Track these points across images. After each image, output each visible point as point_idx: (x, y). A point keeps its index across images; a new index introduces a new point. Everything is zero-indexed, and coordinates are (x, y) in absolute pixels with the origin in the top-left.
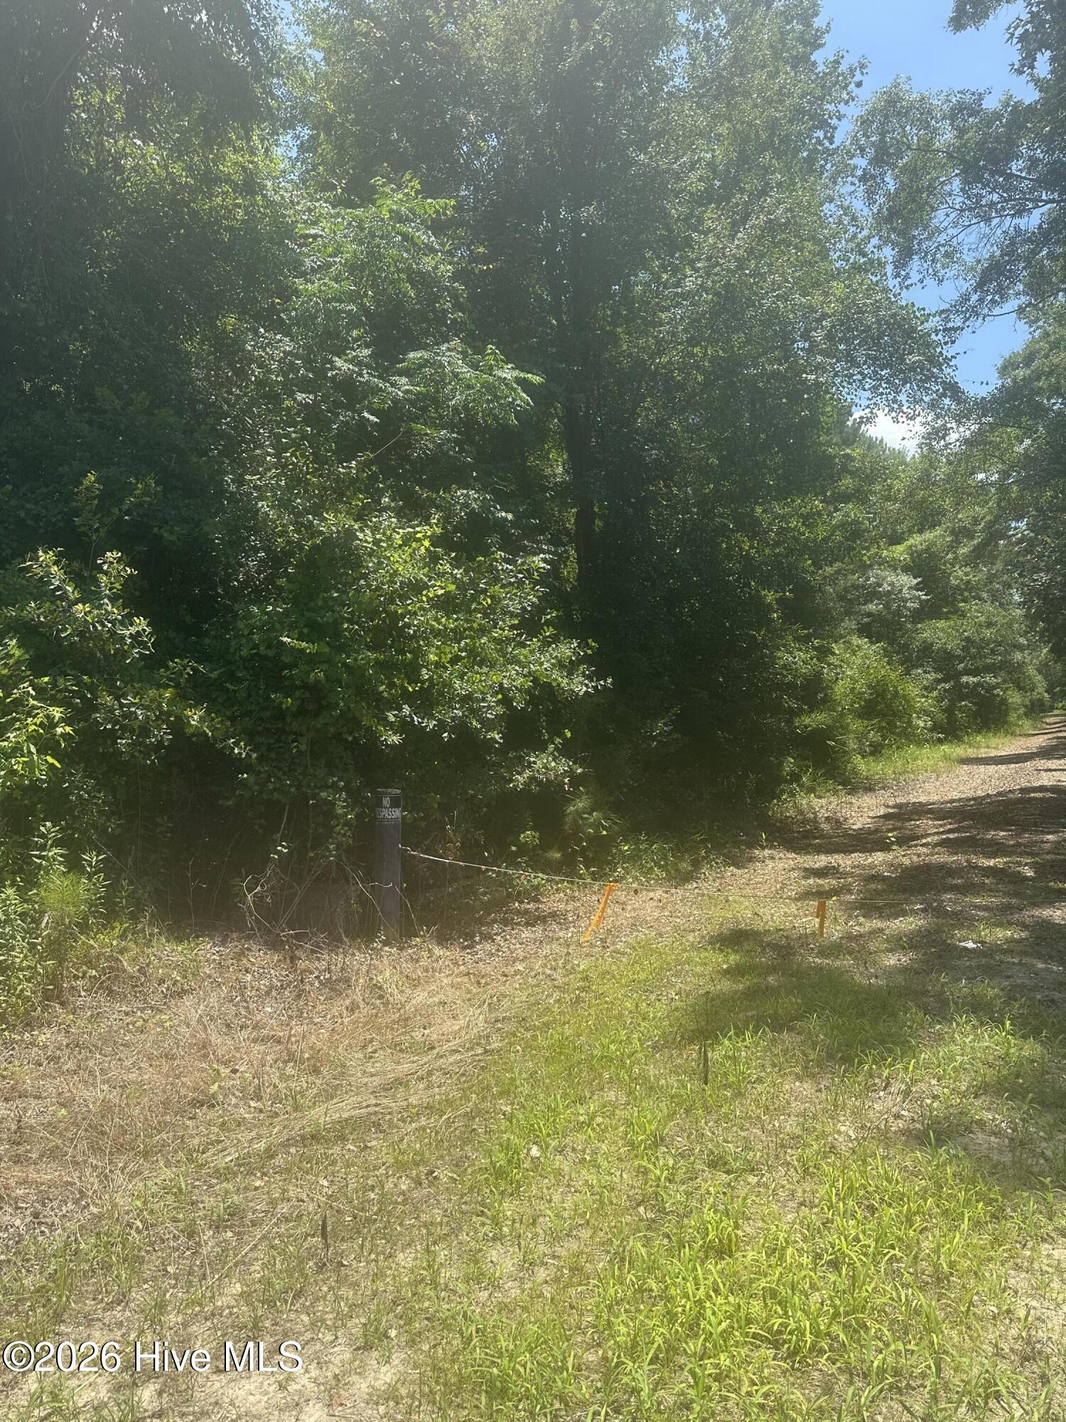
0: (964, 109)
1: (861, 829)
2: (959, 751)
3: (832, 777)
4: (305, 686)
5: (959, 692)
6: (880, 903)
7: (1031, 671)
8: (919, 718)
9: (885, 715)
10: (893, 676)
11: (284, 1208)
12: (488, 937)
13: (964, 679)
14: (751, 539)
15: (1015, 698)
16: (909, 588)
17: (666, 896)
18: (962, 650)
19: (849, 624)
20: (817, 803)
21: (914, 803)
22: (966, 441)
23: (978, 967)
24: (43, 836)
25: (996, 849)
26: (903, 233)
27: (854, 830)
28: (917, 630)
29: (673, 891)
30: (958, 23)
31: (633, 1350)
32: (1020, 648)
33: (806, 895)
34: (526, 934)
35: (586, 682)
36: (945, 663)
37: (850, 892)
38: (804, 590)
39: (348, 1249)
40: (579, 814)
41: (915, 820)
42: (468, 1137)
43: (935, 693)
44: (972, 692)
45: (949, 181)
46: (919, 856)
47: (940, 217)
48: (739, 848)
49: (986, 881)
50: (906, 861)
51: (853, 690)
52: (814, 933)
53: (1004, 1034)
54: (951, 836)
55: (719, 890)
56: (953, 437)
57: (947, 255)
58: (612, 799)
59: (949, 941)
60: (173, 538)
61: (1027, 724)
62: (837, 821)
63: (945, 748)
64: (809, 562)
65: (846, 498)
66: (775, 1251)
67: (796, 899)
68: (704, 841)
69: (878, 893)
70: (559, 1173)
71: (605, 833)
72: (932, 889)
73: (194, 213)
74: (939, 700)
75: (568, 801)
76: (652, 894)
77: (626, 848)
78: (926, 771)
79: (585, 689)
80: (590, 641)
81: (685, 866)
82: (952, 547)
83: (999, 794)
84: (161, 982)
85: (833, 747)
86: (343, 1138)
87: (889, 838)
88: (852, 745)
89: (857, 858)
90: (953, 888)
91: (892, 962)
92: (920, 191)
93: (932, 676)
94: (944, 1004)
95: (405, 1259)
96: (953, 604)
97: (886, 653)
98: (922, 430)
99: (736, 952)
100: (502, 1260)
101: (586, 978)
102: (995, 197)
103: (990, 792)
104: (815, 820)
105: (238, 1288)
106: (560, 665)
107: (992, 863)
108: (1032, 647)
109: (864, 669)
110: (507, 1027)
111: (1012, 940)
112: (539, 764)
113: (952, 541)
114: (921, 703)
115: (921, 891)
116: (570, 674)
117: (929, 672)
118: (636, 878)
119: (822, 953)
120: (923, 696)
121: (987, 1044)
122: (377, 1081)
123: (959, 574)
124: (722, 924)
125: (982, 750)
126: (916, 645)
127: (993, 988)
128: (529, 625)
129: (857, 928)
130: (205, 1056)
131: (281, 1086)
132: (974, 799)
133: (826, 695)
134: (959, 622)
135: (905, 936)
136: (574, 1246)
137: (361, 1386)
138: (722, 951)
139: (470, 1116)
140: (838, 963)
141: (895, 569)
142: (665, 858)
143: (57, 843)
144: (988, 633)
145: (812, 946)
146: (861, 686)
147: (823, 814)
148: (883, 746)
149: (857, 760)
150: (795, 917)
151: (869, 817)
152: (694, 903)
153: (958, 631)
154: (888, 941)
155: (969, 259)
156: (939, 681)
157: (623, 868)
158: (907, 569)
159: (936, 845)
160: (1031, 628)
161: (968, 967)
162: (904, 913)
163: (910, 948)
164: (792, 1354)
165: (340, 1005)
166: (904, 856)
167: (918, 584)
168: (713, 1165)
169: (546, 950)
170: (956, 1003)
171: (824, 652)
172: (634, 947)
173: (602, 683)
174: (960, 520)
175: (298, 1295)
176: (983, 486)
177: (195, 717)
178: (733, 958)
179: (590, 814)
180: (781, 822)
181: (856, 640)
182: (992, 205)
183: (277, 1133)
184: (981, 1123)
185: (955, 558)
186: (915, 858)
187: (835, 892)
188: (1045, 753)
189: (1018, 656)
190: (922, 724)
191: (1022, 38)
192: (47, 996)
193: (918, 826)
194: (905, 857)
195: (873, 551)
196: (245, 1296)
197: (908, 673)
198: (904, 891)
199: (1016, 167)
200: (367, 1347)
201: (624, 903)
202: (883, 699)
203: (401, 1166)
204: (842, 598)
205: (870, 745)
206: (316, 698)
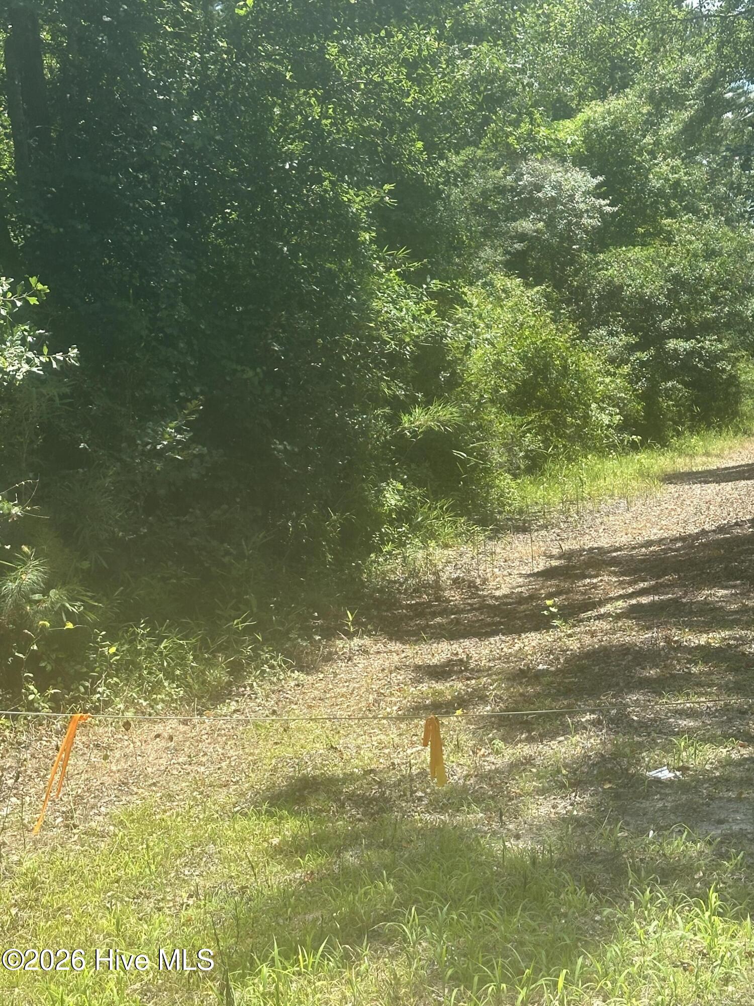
1: (505, 596)
2: (663, 462)
3: (466, 512)
5: (662, 367)
6: (529, 713)
8: (602, 409)
9: (548, 406)
10: (561, 340)
13: (672, 344)
14: (322, 101)
16: (584, 193)
17: (182, 728)
18: (668, 297)
19: (491, 253)
20: (439, 555)
21: (591, 549)
23: (675, 810)
25: (711, 617)
27: (497, 598)
28: (597, 263)
29: (196, 719)
33: (416, 710)
35: (30, 355)
36: (642, 319)
37: (483, 699)
40: (24, 596)
41: (591, 577)
43: (626, 369)
44: (683, 368)
46: (593, 634)
48: (310, 638)
49: (694, 670)
50: (573, 645)
51: (498, 363)
52: (423, 774)
53: (707, 914)
54: (644, 600)
55: (274, 712)
58: (86, 565)
59: (632, 771)
62: (472, 585)
63: (643, 458)
64: (420, 144)
65: (478, 34)
67: (400, 719)
68: (248, 630)
69: (527, 700)
71: (70, 626)
72: (609, 687)
74: (633, 379)
76: (159, 728)
77: (113, 650)
78: (612, 496)
79: (26, 367)
80: (33, 280)
81: (218, 674)
82: (651, 124)
83: (721, 529)
85: (463, 462)
87: (547, 608)
88: (497, 456)
90: (644, 684)
91: (543, 810)
93: (623, 340)
94: (619, 872)
96: (653, 220)
97: (551, 303)
99: (296, 814)
101: (34, 883)
103: (707, 527)
104: (437, 586)
107: (703, 639)
109: (514, 331)
111: (728, 763)
113: (649, 114)
114: (606, 384)
115: (593, 691)
117: (617, 334)
118: (131, 703)
119: (437, 805)
120: (608, 373)
121: (680, 933)
123: (664, 169)
124: (275, 770)
125: (699, 460)
127: (694, 842)
129: (491, 758)
132: (682, 539)
133: (453, 374)
134: (663, 250)
135: (566, 766)
138: (271, 815)
140: (460, 818)
141: (563, 160)
142: (182, 661)
144: (707, 269)
145: (420, 794)
146: (511, 359)
147: (448, 574)
148: (545, 458)
149: (505, 481)
150: (396, 747)
151: (521, 575)
152: (231, 737)
153: (660, 265)
154: (539, 777)
156: (631, 348)
157: (108, 686)
158: (580, 161)
159: (618, 617)
161: (660, 810)
162: (565, 730)
163: (572, 785)
166: (570, 636)
167: (599, 186)
170: (637, 871)
171: (448, 301)
172: (121, 822)
173: (59, 356)
174: (663, 78)
178: (291, 827)
179: (45, 593)
180: (381, 591)
181: (500, 280)
185: (657, 143)
186: (587, 640)
187: (462, 702)
190: (606, 420)
193: (595, 586)
195: (525, 127)
197: (584, 334)
198: (567, 692)
201: (109, 748)
202: (545, 379)
204: (477, 209)
205: (526, 457)
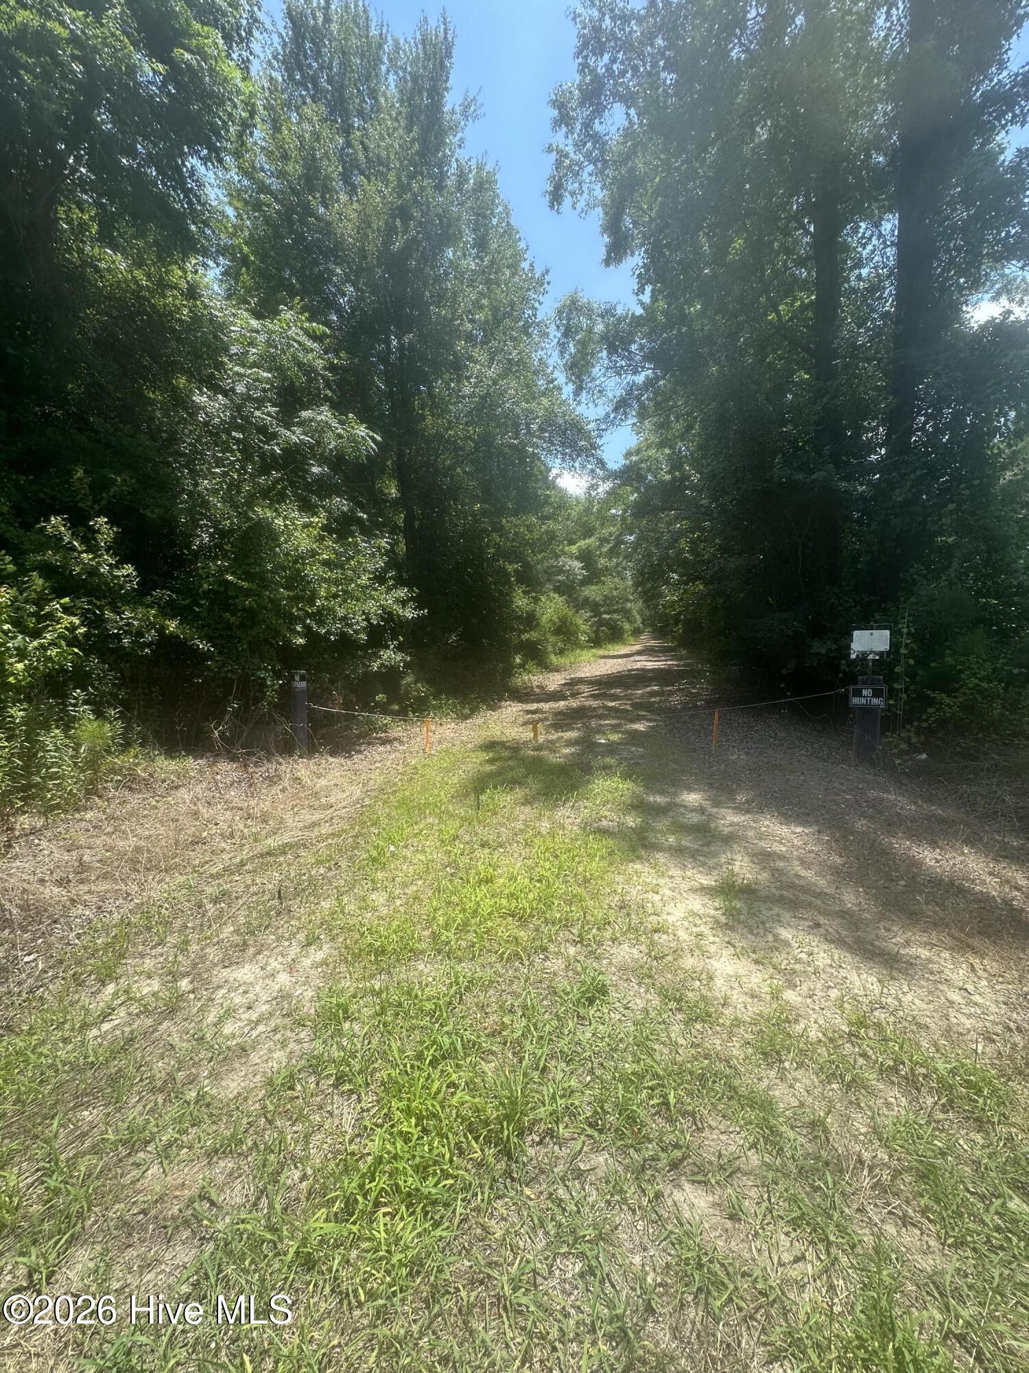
0: (608, 312)
1: (553, 691)
2: (601, 652)
3: (540, 665)
4: (244, 610)
5: (601, 623)
6: (562, 724)
7: (635, 613)
8: (582, 635)
9: (566, 634)
10: (570, 614)
11: (254, 889)
12: (360, 752)
13: (604, 616)
14: (500, 537)
15: (627, 626)
16: (578, 569)
17: (456, 726)
18: (603, 601)
19: (549, 586)
20: (532, 678)
21: (579, 677)
22: (607, 492)
23: (606, 751)
24: (75, 698)
25: (615, 698)
26: (578, 377)
27: (550, 691)
28: (582, 590)
29: (460, 724)
30: (607, 262)
31: (447, 926)
32: (630, 601)
33: (524, 724)
34: (381, 749)
35: (413, 611)
36: (595, 608)
37: (548, 720)
38: (526, 565)
39: (294, 904)
40: (408, 684)
41: (579, 685)
42: (356, 846)
43: (590, 623)
44: (607, 623)
45: (601, 351)
46: (580, 702)
47: (596, 371)
48: (494, 701)
49: (610, 713)
50: (575, 705)
51: (551, 620)
52: (531, 740)
53: (616, 778)
54: (595, 692)
55: (484, 722)
56: (601, 490)
57: (600, 391)
58: (427, 677)
59: (593, 740)
60: (154, 516)
61: (632, 639)
62: (542, 687)
63: (594, 650)
64: (530, 551)
65: (548, 518)
66: (513, 878)
68: (475, 698)
69: (561, 720)
70: (405, 858)
71: (423, 694)
72: (585, 717)
73: (153, 306)
74: (592, 626)
75: (402, 678)
76: (449, 726)
77: (435, 702)
78: (585, 662)
79: (412, 615)
80: (414, 589)
81: (466, 711)
82: (599, 548)
83: (618, 672)
84: (164, 781)
85: (541, 650)
86: (285, 853)
87: (566, 694)
88: (550, 649)
89: (552, 705)
90: (595, 717)
91: (567, 751)
92: (587, 354)
93: (588, 614)
94: (591, 767)
95: (325, 904)
96: (599, 578)
97: (567, 602)
98: (586, 485)
99: (492, 751)
100: (378, 898)
101: (415, 768)
102: (623, 363)
103: (613, 671)
104: (532, 687)
105: (232, 928)
106: (397, 601)
107: (613, 704)
108: (635, 601)
109: (556, 610)
110: (373, 794)
111: (621, 739)
112: (385, 657)
113: (599, 545)
114: (584, 628)
115: (581, 718)
116: (404, 606)
117: (587, 612)
118: (440, 718)
119: (535, 749)
120: (584, 624)
121: (609, 783)
122: (301, 825)
123: (602, 562)
124: (485, 739)
125: (611, 652)
126: (581, 599)
127: (612, 759)
128: (380, 578)
129: (551, 736)
130: (197, 819)
131: (246, 830)
132: (607, 675)
133: (538, 623)
134: (602, 587)
135: (573, 739)
136: (415, 888)
137: (307, 962)
138: (485, 751)
139: (356, 837)
140: (542, 753)
141: (572, 558)
142: (455, 706)
143: (86, 702)
144: (615, 593)
145: (530, 746)
146: (555, 619)
147: (535, 684)
148: (564, 649)
149: (552, 657)
150: (522, 733)
151: (557, 684)
152: (471, 729)
153: (601, 591)
154: (565, 742)
155: (610, 395)
156: (591, 617)
157: (433, 713)
158: (577, 558)
159: (588, 697)
160: (635, 591)
161: (602, 751)
162: (573, 729)
163: (575, 745)
164: (520, 919)
165: (276, 789)
167: (583, 566)
168: (482, 846)
169: (393, 756)
170: (596, 767)
171: (536, 600)
173: (422, 612)
174: (603, 534)
175: (267, 927)
176: (614, 516)
177: (172, 626)
178: (491, 755)
179: (415, 684)
180: (515, 688)
181: (552, 594)
182: (622, 367)
183: (245, 853)
184: (605, 817)
185: (601, 554)
186: (578, 703)
187: (542, 720)
188: (639, 653)
189: (629, 605)
190: (583, 639)
191: (639, 276)
192: (88, 792)
193: (580, 688)
194: (574, 703)
195: (561, 547)
196: (237, 932)
197: (577, 612)
198: (573, 718)
199: (634, 347)
200: (309, 944)
201: (434, 731)
202: (565, 625)
203: (319, 862)
204: (545, 572)
205: (559, 649)
206: (251, 617)
